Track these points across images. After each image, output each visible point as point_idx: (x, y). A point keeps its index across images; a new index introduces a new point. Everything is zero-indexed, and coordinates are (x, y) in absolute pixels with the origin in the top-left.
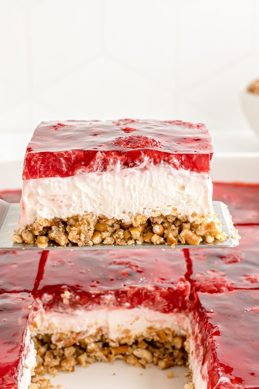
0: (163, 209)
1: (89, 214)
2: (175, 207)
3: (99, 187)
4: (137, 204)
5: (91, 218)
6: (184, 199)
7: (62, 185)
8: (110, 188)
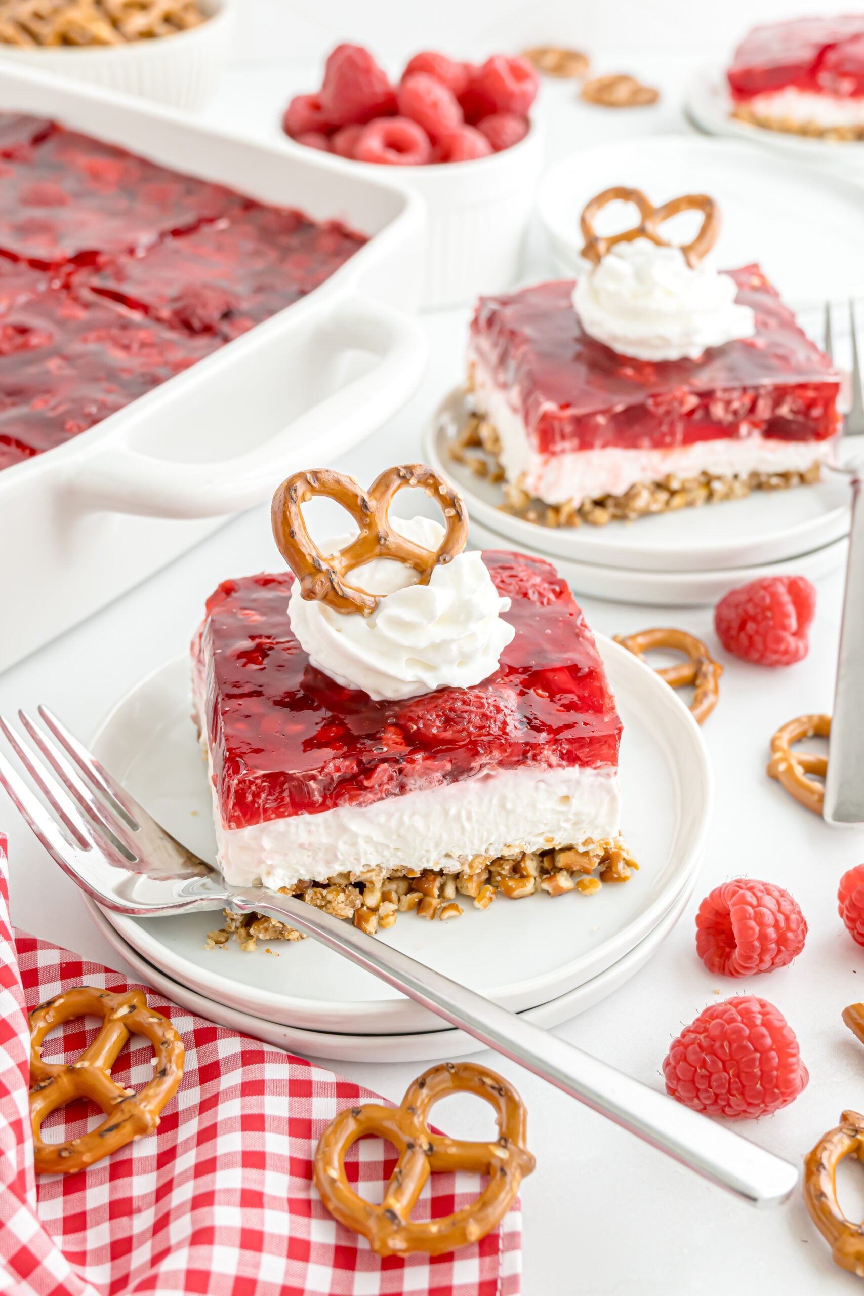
0: (526, 842)
1: (373, 870)
2: (550, 835)
3: (393, 823)
4: (476, 842)
5: (378, 875)
6: (567, 820)
7: (313, 828)
8: (419, 822)
